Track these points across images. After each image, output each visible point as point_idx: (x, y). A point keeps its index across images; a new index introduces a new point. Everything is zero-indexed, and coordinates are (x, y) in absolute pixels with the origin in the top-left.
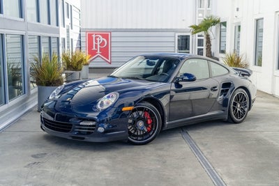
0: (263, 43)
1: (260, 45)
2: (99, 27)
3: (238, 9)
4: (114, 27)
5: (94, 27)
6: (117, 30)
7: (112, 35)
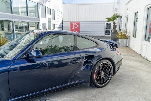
0: (137, 27)
1: (136, 28)
2: (75, 20)
3: (127, 9)
4: (81, 20)
6: (82, 21)
7: (80, 23)
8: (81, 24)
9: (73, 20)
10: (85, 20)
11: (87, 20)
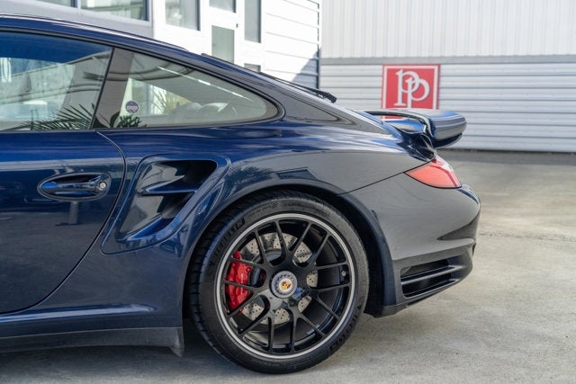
2: (413, 54)
4: (448, 53)
5: (402, 54)
6: (454, 61)
7: (443, 72)
8: (450, 78)
9: (400, 55)
10: (472, 53)
11: (487, 54)
